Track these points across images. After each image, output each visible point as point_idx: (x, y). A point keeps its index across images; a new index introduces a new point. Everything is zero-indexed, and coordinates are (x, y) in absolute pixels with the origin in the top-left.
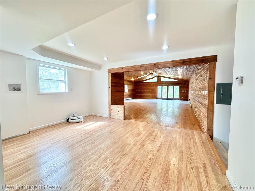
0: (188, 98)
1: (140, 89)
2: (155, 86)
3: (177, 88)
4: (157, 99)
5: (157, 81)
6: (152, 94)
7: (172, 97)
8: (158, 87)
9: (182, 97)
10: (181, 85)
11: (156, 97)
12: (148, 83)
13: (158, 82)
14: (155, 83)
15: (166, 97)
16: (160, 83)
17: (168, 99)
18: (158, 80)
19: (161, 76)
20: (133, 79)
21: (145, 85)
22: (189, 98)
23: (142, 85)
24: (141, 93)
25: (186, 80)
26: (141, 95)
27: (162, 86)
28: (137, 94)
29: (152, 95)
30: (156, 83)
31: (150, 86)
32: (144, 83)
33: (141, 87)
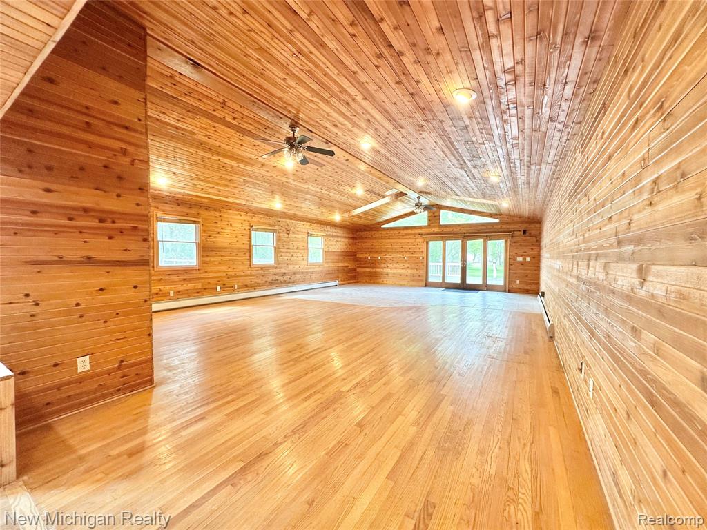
0: (538, 284)
1: (371, 252)
2: (421, 240)
3: (498, 247)
4: (426, 286)
5: (427, 224)
6: (412, 269)
7: (479, 281)
8: (431, 243)
9: (518, 282)
10: (512, 237)
11: (422, 281)
12: (396, 232)
13: (429, 226)
14: (420, 231)
15: (458, 281)
16: (436, 230)
17: (463, 286)
18: (429, 220)
19: (440, 207)
20: (337, 217)
21: (386, 238)
22: (543, 288)
23: (375, 238)
24: (374, 263)
25: (529, 218)
26: (374, 270)
27: (444, 239)
28: (359, 269)
29: (410, 271)
30: (424, 231)
31: (403, 241)
32: (384, 232)
33: (376, 243)
